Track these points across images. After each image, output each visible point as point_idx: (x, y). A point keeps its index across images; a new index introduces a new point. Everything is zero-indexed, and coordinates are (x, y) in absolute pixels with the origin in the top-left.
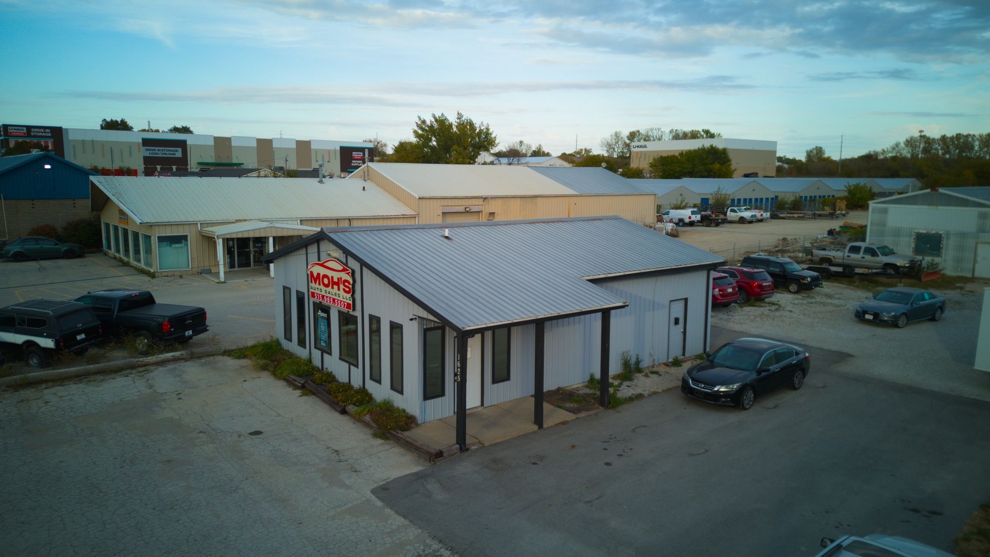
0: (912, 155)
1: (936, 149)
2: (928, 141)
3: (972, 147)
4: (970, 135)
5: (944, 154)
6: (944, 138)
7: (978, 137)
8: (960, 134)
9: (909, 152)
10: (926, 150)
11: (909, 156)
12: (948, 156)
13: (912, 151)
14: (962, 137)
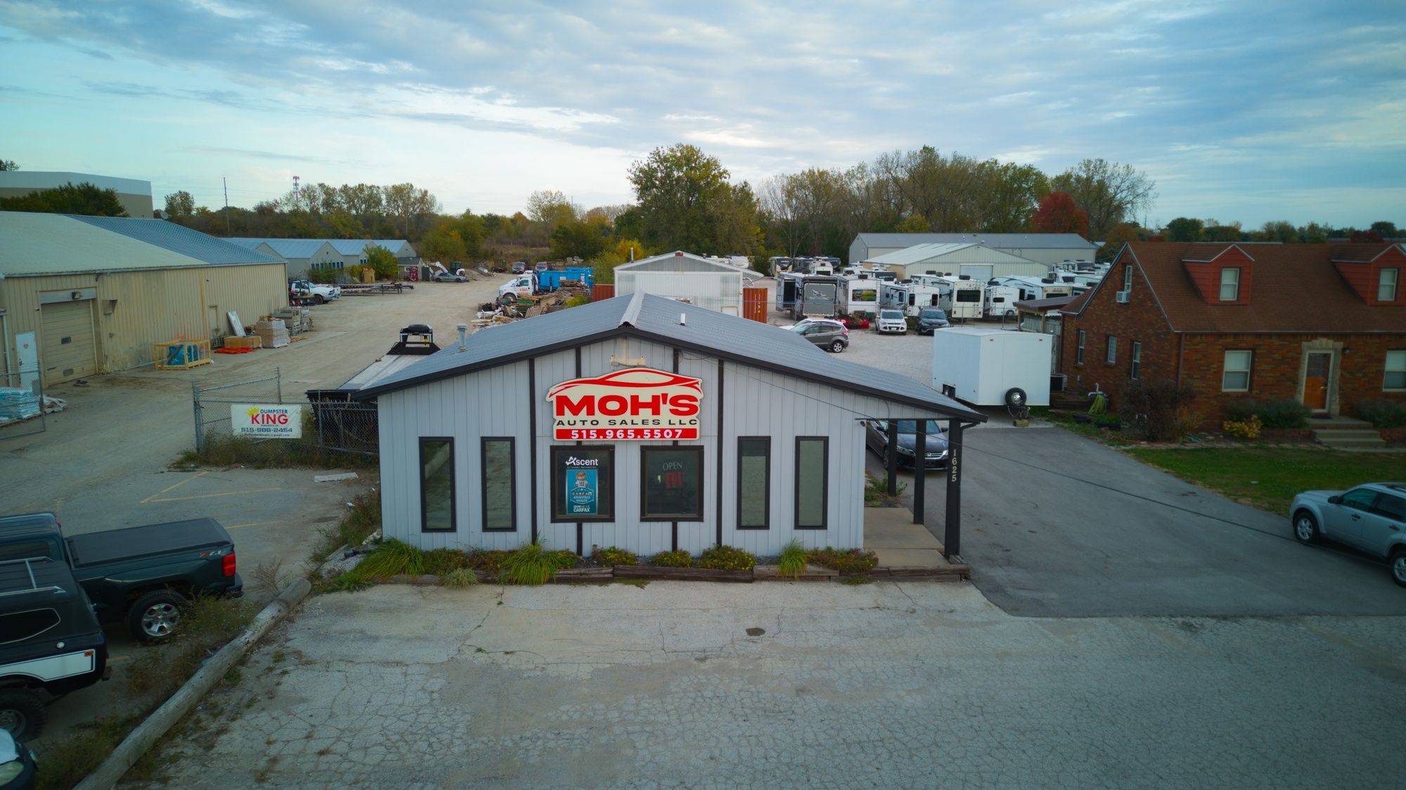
0: (312, 209)
1: (339, 203)
2: (329, 192)
3: (379, 202)
4: (374, 186)
5: (350, 208)
6: (345, 189)
7: (382, 189)
8: (363, 185)
9: (307, 205)
10: (327, 204)
11: (308, 210)
12: (354, 212)
13: (311, 203)
14: (365, 188)
